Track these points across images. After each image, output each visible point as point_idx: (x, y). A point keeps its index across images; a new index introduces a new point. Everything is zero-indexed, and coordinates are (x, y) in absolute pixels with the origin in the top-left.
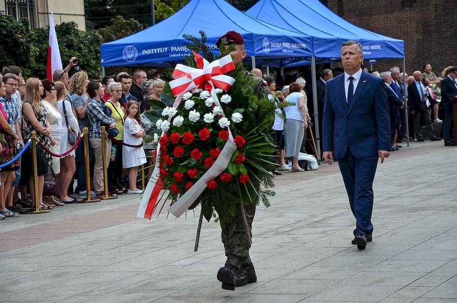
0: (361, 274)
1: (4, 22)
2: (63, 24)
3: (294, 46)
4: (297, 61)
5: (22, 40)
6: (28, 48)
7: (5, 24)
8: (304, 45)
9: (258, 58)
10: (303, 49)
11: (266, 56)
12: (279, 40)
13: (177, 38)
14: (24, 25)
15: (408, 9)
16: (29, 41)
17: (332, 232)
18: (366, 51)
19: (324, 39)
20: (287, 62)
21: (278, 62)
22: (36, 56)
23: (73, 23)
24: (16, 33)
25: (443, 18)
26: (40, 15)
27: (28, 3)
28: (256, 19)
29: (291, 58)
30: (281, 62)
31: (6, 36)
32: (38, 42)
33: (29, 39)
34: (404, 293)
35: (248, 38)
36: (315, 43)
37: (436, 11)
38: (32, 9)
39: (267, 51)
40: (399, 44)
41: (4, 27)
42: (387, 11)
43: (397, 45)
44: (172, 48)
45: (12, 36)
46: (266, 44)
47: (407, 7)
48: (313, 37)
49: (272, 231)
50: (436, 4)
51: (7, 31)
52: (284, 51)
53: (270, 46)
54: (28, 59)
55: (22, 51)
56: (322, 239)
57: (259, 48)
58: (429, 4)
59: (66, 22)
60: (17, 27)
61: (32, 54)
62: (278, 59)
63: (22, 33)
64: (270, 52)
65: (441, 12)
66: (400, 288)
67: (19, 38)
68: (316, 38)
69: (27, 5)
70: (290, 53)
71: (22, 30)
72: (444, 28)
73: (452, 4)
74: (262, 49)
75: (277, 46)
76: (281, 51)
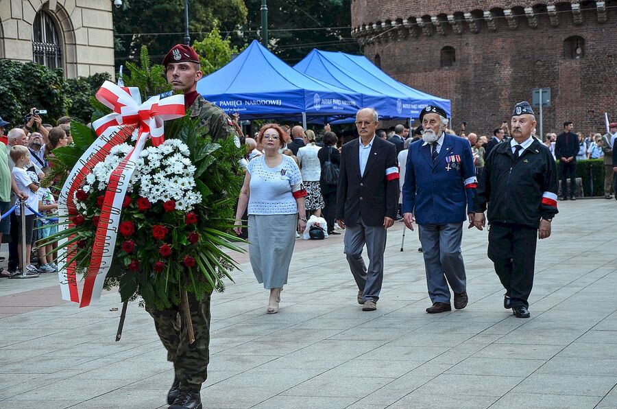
0: (433, 323)
1: (38, 72)
2: (97, 74)
3: (344, 103)
4: (344, 118)
5: (55, 90)
6: (62, 100)
7: (39, 74)
8: (354, 103)
9: (310, 115)
10: (353, 106)
11: (317, 112)
12: (330, 96)
13: (227, 93)
14: (58, 75)
15: (447, 68)
16: (63, 93)
17: (397, 287)
18: (413, 110)
19: (374, 97)
20: (332, 119)
21: (323, 118)
22: (69, 108)
23: (107, 74)
24: (50, 84)
25: (482, 78)
26: (68, 65)
27: (56, 53)
28: (304, 73)
29: (338, 115)
30: (326, 118)
31: (40, 86)
32: (70, 94)
33: (63, 90)
34: (477, 339)
35: (299, 95)
36: (364, 100)
37: (475, 71)
38: (60, 59)
39: (317, 107)
40: (446, 104)
41: (38, 77)
42: (425, 69)
43: (444, 105)
44: (221, 103)
45: (46, 86)
46: (317, 100)
47: (446, 65)
48: (362, 95)
49: (338, 285)
50: (475, 64)
51: (41, 82)
52: (334, 108)
53: (320, 103)
54: (61, 111)
55: (56, 102)
56: (389, 293)
57: (310, 104)
58: (469, 64)
59: (99, 73)
60: (51, 78)
61: (65, 105)
62: (323, 116)
63: (56, 83)
64: (321, 109)
65: (480, 72)
66: (473, 335)
67: (53, 89)
68: (365, 95)
69: (55, 54)
70: (341, 110)
71: (56, 81)
72: (483, 89)
73: (491, 64)
74: (312, 105)
75: (327, 103)
76: (332, 108)
